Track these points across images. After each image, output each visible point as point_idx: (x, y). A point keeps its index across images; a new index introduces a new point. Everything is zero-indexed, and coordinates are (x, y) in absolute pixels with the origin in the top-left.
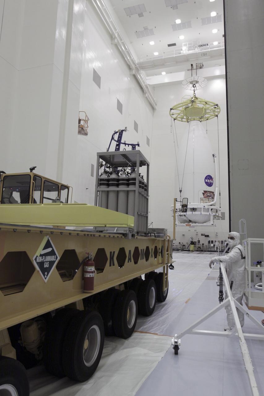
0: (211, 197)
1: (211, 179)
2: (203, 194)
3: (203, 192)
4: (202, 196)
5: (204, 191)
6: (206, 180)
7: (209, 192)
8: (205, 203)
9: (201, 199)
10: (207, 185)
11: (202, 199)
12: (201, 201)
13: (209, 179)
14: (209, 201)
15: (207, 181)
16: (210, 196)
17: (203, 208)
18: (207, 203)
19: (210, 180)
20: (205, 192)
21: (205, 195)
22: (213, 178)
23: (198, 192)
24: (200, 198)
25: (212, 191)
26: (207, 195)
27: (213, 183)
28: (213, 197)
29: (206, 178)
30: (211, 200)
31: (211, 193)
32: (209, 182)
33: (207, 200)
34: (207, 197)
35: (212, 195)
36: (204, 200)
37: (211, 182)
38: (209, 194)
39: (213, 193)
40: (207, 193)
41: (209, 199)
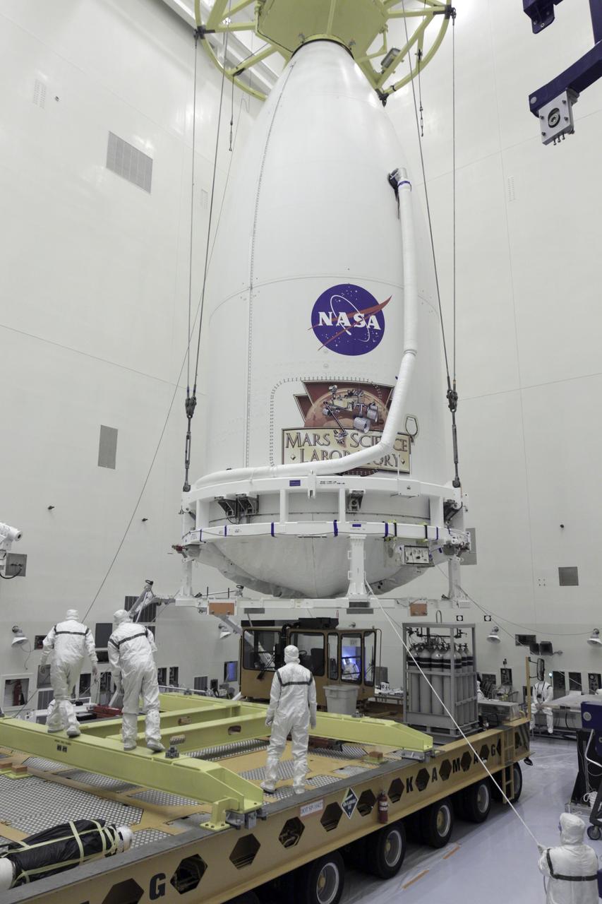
0: (360, 421)
1: (361, 309)
2: (303, 402)
3: (303, 391)
4: (295, 418)
5: (309, 385)
6: (322, 315)
7: (342, 385)
8: (315, 457)
9: (290, 439)
10: (331, 346)
11: (293, 434)
12: (290, 451)
13: (340, 307)
14: (341, 443)
15: (329, 322)
16: (354, 416)
17: (290, 495)
18: (325, 455)
19: (350, 312)
20: (316, 388)
21: (316, 407)
22: (380, 301)
23: (272, 397)
24: (281, 432)
25: (370, 381)
26: (327, 409)
27: (381, 333)
28: (374, 414)
29: (322, 304)
30: (357, 438)
31: (366, 393)
32: (346, 327)
33: (332, 437)
34: (333, 423)
35: (367, 402)
36: (307, 443)
37: (363, 324)
38: (350, 400)
39: (376, 394)
40: (329, 398)
41: (344, 435)
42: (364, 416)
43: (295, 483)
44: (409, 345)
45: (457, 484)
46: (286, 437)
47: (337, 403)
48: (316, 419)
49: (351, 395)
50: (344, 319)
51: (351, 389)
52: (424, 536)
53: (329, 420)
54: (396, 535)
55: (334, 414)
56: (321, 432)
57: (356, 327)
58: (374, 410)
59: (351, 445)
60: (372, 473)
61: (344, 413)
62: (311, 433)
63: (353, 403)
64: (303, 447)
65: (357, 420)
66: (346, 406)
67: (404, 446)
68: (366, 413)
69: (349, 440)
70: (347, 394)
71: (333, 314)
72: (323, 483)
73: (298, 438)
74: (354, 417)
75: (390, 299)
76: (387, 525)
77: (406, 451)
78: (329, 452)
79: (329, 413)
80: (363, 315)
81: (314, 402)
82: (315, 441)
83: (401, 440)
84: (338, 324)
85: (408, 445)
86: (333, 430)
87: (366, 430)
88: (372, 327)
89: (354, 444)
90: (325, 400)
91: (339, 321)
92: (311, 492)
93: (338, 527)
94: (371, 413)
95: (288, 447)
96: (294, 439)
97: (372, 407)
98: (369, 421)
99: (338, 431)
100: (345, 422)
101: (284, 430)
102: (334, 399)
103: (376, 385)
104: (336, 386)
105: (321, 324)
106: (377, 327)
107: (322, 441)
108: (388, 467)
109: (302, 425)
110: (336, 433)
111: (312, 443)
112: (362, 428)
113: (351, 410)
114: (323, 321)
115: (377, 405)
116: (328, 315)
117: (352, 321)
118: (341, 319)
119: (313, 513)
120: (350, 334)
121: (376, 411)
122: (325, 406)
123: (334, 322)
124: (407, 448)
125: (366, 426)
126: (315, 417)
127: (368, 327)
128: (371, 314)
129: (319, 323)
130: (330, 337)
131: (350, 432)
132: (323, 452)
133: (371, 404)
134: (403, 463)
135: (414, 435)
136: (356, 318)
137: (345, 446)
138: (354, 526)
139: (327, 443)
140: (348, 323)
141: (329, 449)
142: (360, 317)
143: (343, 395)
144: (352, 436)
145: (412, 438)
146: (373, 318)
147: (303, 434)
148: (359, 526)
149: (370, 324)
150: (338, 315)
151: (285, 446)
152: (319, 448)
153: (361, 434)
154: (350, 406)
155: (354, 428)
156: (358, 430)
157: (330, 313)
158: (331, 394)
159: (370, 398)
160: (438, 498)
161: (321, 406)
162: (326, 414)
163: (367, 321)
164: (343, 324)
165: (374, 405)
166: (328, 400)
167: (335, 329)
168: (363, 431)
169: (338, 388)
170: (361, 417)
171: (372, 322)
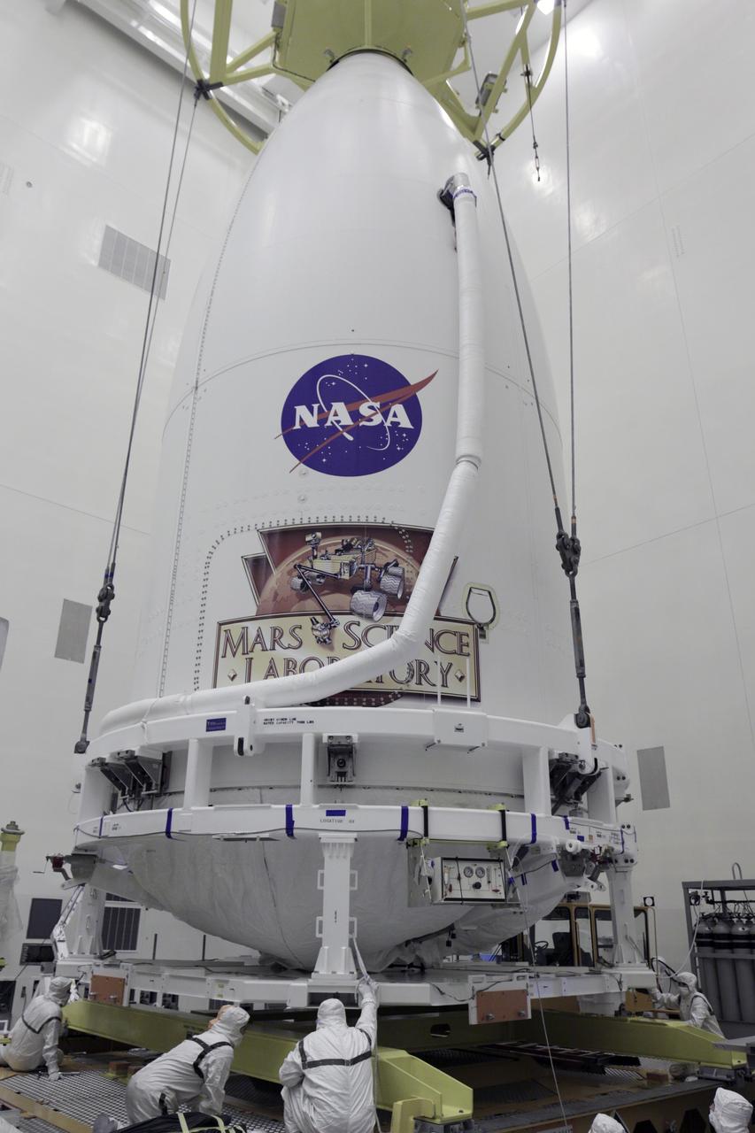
0: (364, 599)
1: (372, 395)
2: (258, 568)
3: (257, 548)
4: (238, 597)
6: (301, 411)
7: (330, 531)
9: (229, 640)
10: (314, 464)
11: (236, 630)
12: (227, 664)
14: (324, 642)
15: (312, 422)
16: (352, 588)
17: (206, 750)
19: (352, 400)
22: (413, 381)
23: (207, 565)
24: (215, 626)
25: (388, 522)
26: (300, 577)
27: (414, 434)
28: (397, 582)
29: (302, 392)
30: (358, 631)
31: (378, 543)
32: (343, 427)
33: (307, 634)
34: (310, 604)
35: (381, 561)
36: (258, 647)
37: (378, 419)
38: (347, 558)
39: (401, 546)
40: (305, 557)
41: (331, 626)
42: (374, 586)
43: (217, 724)
44: (464, 447)
45: (584, 720)
46: (223, 634)
47: (321, 565)
48: (279, 599)
49: (347, 548)
50: (340, 414)
51: (348, 538)
52: (499, 836)
53: (302, 598)
54: (426, 834)
55: (313, 586)
56: (286, 623)
57: (363, 426)
58: (395, 575)
59: (344, 646)
60: (388, 701)
61: (334, 584)
62: (266, 626)
63: (351, 564)
64: (250, 655)
65: (360, 596)
66: (336, 571)
67: (461, 645)
68: (379, 581)
69: (340, 635)
70: (340, 547)
71: (320, 408)
72: (269, 721)
73: (243, 637)
74: (353, 591)
75: (434, 375)
76: (405, 812)
77: (468, 655)
78: (300, 661)
79: (303, 585)
80: (377, 405)
81: (277, 565)
82: (274, 641)
83: (455, 633)
84: (329, 424)
85: (471, 645)
86: (308, 618)
87: (378, 616)
88: (395, 424)
89: (351, 643)
90: (297, 562)
91: (331, 418)
92: (241, 741)
93: (295, 817)
94: (389, 582)
95: (224, 657)
96: (236, 638)
97: (392, 569)
98: (384, 597)
99: (319, 618)
100: (332, 600)
101: (220, 624)
102: (315, 557)
103: (400, 529)
104: (319, 534)
105: (297, 426)
106: (405, 423)
107: (287, 640)
108: (425, 688)
109: (252, 611)
110: (314, 622)
111: (268, 647)
112: (369, 611)
113: (346, 576)
114: (301, 420)
115: (402, 565)
116: (311, 410)
117: (355, 415)
118: (336, 415)
119: (260, 788)
120: (350, 438)
121: (401, 577)
122: (296, 573)
123: (322, 421)
124: (470, 650)
125: (377, 606)
126: (276, 595)
127: (387, 424)
128: (394, 402)
129: (294, 425)
130: (312, 446)
131: (342, 620)
132: (288, 661)
133: (388, 564)
134: (461, 679)
135: (487, 624)
136: (364, 409)
137: (332, 649)
138: (330, 813)
139: (296, 643)
140: (346, 420)
141: (299, 656)
142: (371, 408)
143: (331, 550)
144: (348, 628)
145: (481, 630)
146: (398, 409)
147: (253, 628)
148: (342, 813)
149: (390, 418)
150: (329, 408)
151: (220, 656)
152: (280, 654)
153: (365, 624)
154: (346, 569)
155: (352, 612)
156: (360, 615)
157: (316, 406)
158: (309, 548)
159: (388, 552)
160: (537, 750)
161: (290, 573)
162: (299, 588)
163: (385, 415)
164: (338, 422)
165: (396, 565)
166: (303, 561)
167: (325, 432)
168: (370, 617)
169: (324, 537)
170: (368, 589)
171: (395, 415)
